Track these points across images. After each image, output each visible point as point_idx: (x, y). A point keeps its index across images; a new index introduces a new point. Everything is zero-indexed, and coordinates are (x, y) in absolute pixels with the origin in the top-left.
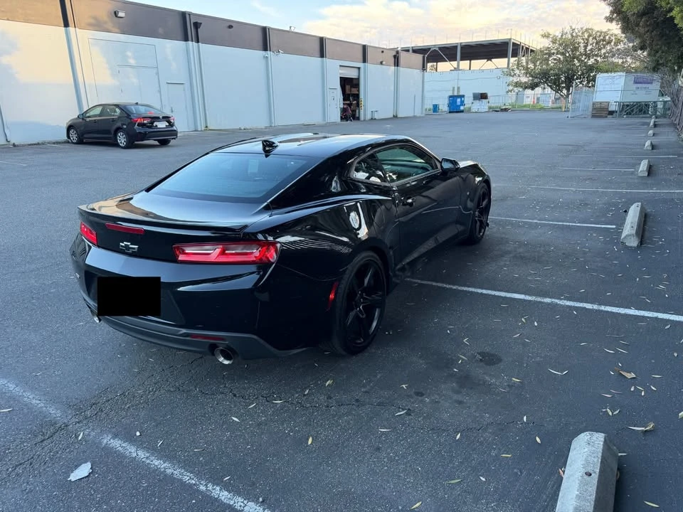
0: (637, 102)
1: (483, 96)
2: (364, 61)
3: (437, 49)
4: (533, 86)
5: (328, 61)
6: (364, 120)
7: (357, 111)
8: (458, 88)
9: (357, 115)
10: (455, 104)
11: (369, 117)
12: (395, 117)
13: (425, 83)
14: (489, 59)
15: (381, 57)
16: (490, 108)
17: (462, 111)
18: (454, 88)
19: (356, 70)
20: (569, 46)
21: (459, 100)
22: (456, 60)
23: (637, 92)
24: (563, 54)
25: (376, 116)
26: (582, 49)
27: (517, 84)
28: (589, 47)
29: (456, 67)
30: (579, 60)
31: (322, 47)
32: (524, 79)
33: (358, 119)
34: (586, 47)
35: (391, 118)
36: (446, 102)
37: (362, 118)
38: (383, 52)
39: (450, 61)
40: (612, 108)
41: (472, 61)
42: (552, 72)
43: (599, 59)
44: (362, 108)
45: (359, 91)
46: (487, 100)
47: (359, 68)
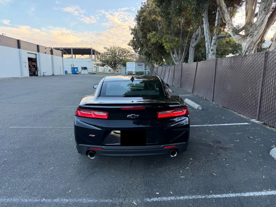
0: (141, 72)
1: (85, 68)
2: (38, 51)
3: (63, 49)
4: (103, 65)
5: (21, 50)
6: (40, 76)
7: (36, 72)
8: (73, 65)
9: (36, 74)
10: (74, 71)
11: (42, 75)
12: (53, 75)
13: (64, 62)
14: (83, 54)
15: (45, 51)
16: (88, 73)
17: (78, 74)
18: (71, 65)
19: (35, 55)
20: (113, 52)
21: (76, 69)
22: (71, 54)
23: (139, 68)
24: (112, 55)
25: (45, 74)
26: (117, 54)
27: (98, 65)
28: (120, 53)
29: (71, 56)
30: (117, 57)
31: (19, 44)
32: (100, 63)
33: (37, 75)
34: (119, 53)
35: (51, 75)
36: (70, 70)
37: (39, 75)
38: (46, 48)
39: (69, 54)
40: (134, 73)
41: (76, 55)
42: (110, 61)
43: (123, 57)
44: (39, 71)
45: (36, 63)
46: (87, 70)
47: (36, 54)
